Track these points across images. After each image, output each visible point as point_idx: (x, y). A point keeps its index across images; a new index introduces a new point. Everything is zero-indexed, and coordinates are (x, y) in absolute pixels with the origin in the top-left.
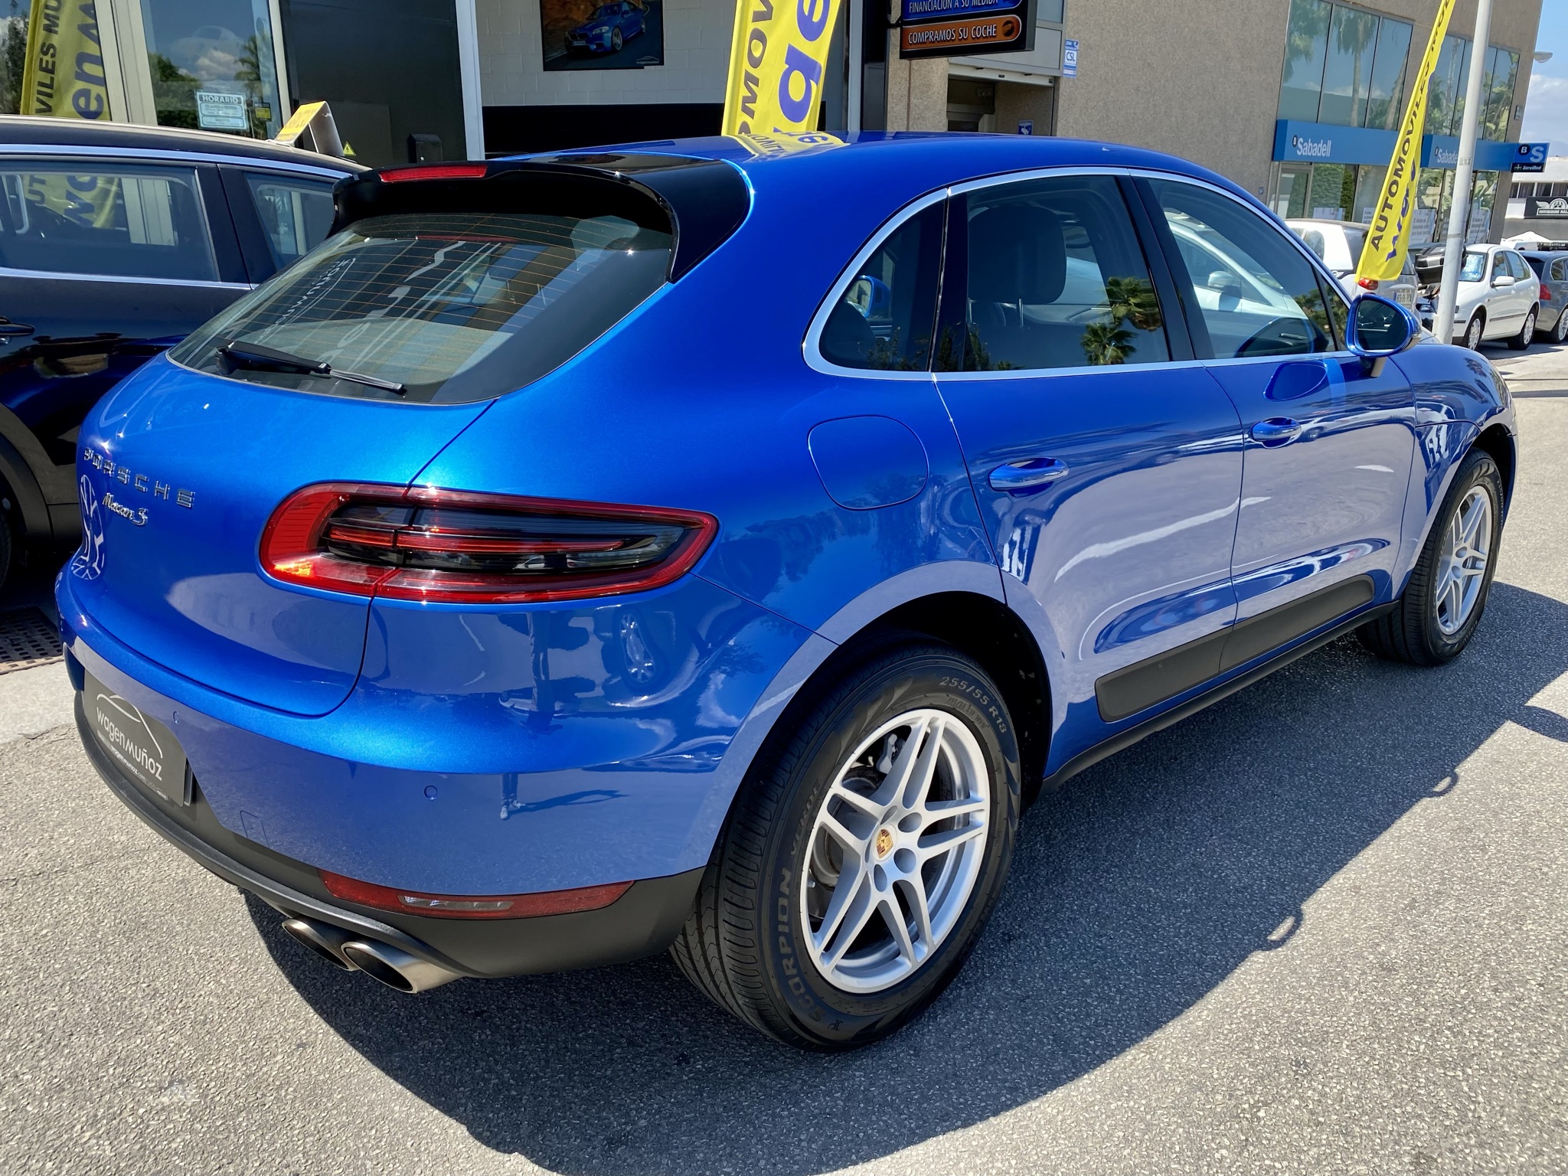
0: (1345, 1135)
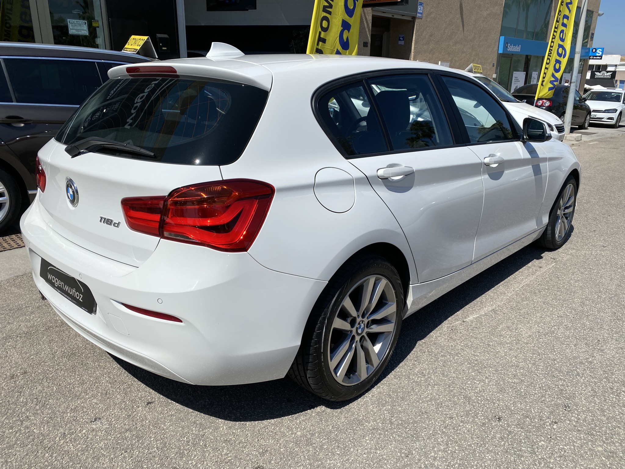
0: (591, 435)
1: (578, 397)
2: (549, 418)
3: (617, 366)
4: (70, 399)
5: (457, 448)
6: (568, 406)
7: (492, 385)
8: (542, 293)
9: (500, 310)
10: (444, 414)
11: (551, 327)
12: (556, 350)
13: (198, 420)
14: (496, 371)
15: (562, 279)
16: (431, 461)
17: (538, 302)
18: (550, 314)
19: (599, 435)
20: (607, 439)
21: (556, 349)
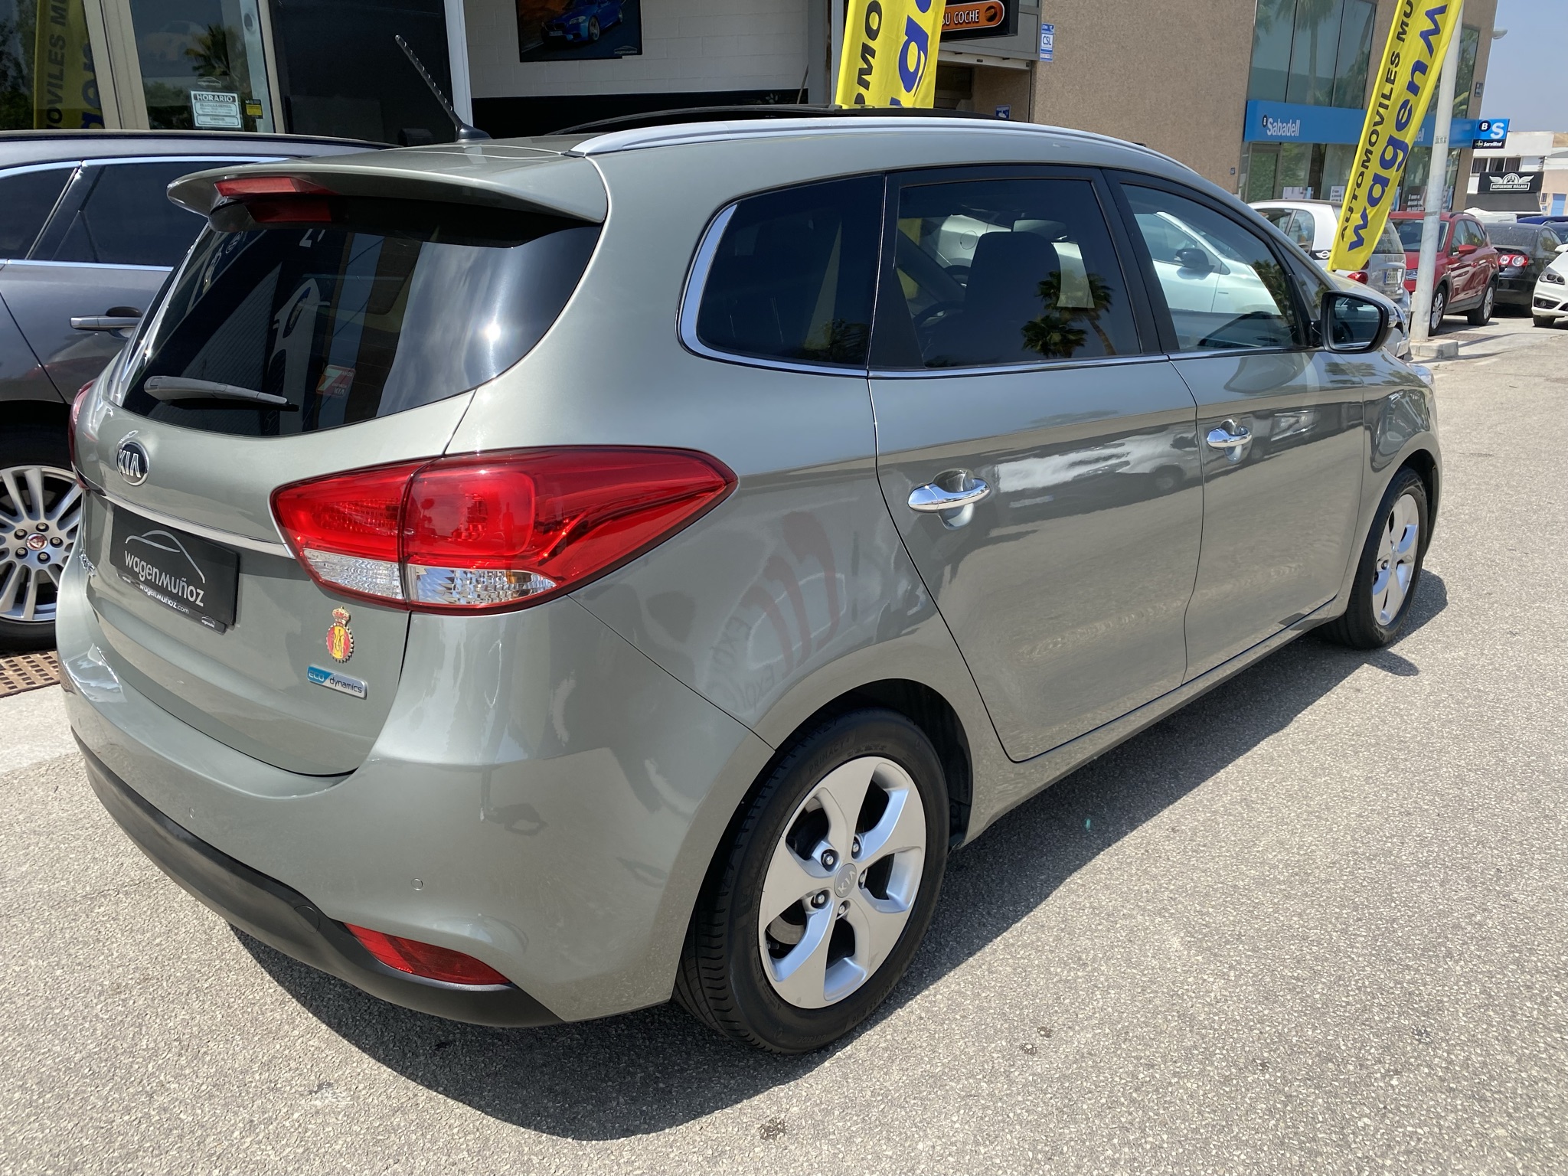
0: (1479, 1100)
1: (1448, 1010)
2: (1380, 1062)
3: (1544, 932)
4: (256, 1039)
5: (1165, 1137)
6: (1425, 1031)
7: (1246, 985)
8: (1361, 754)
9: (1262, 799)
10: (1134, 1057)
11: (1384, 839)
12: (1395, 895)
13: (557, 1084)
14: (1253, 950)
15: (1411, 720)
16: (1106, 1170)
17: (1351, 778)
18: (1383, 808)
19: (1500, 1100)
20: (1516, 1109)
21: (1397, 893)
